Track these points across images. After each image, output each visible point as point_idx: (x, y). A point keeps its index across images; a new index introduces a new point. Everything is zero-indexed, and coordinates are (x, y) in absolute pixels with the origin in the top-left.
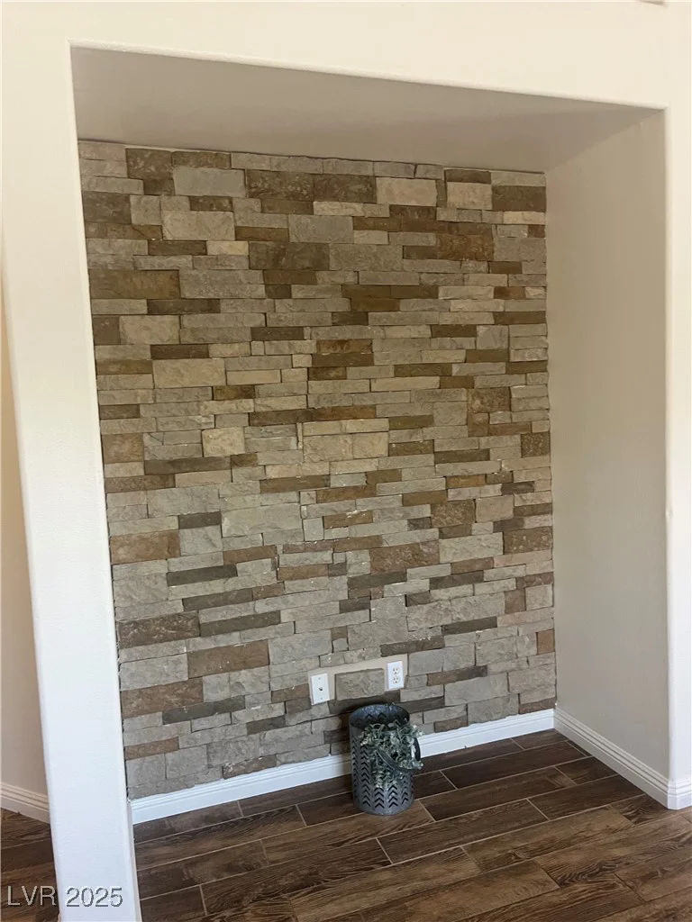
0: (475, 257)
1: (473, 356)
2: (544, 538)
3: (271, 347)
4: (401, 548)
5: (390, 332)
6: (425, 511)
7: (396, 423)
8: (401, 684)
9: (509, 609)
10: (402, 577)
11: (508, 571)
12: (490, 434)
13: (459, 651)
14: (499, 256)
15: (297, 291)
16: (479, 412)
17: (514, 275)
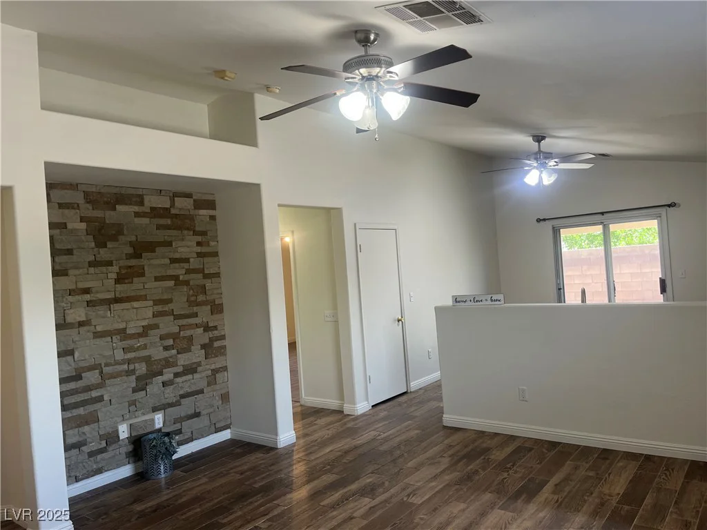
0: (188, 229)
1: (188, 271)
2: (223, 351)
3: (98, 270)
4: (160, 360)
5: (152, 261)
6: (171, 342)
7: (157, 302)
8: (161, 425)
9: (209, 384)
10: (161, 374)
11: (208, 367)
12: (197, 306)
13: (187, 406)
14: (197, 229)
15: (110, 245)
16: (193, 295)
17: (204, 236)
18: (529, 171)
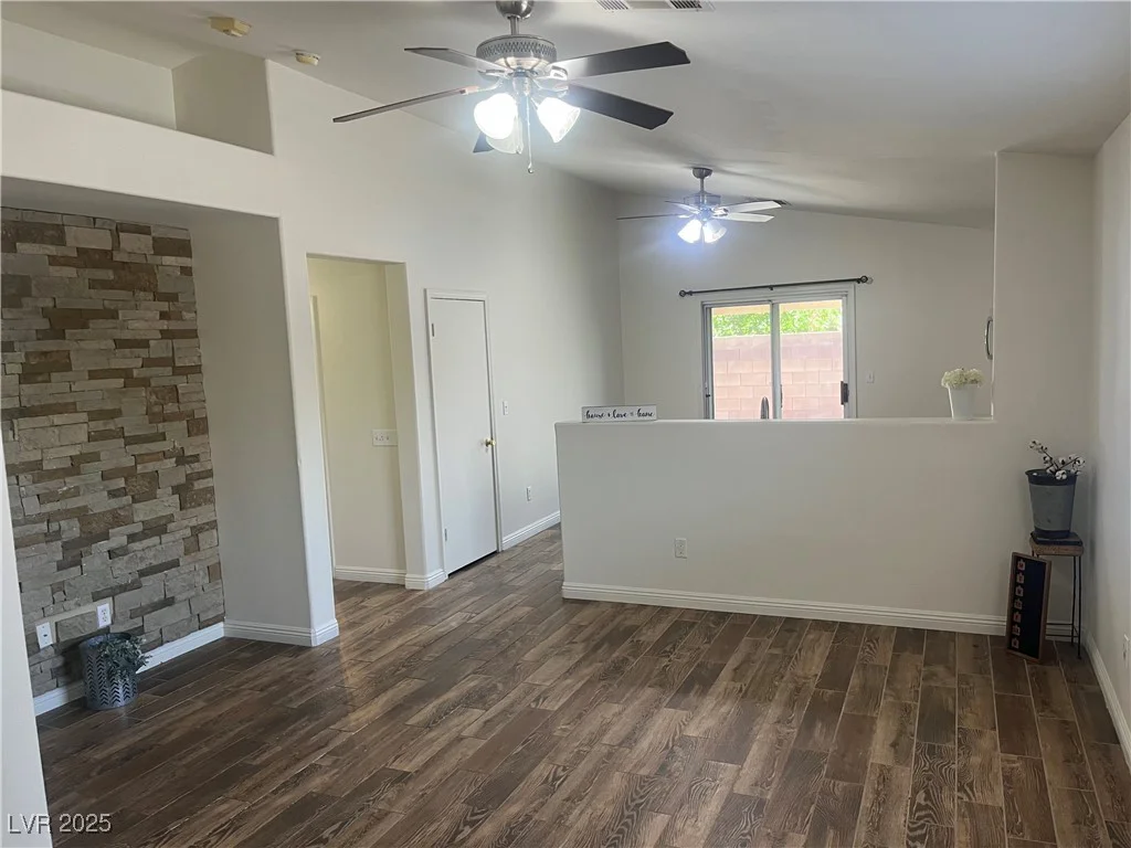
0: (145, 289)
1: (148, 363)
2: (209, 495)
4: (104, 514)
5: (82, 344)
6: (121, 483)
7: (94, 416)
8: (109, 622)
9: (187, 552)
10: (106, 537)
11: (186, 523)
12: (164, 421)
13: (152, 588)
14: (162, 289)
16: (156, 404)
17: (173, 303)
18: (687, 220)
